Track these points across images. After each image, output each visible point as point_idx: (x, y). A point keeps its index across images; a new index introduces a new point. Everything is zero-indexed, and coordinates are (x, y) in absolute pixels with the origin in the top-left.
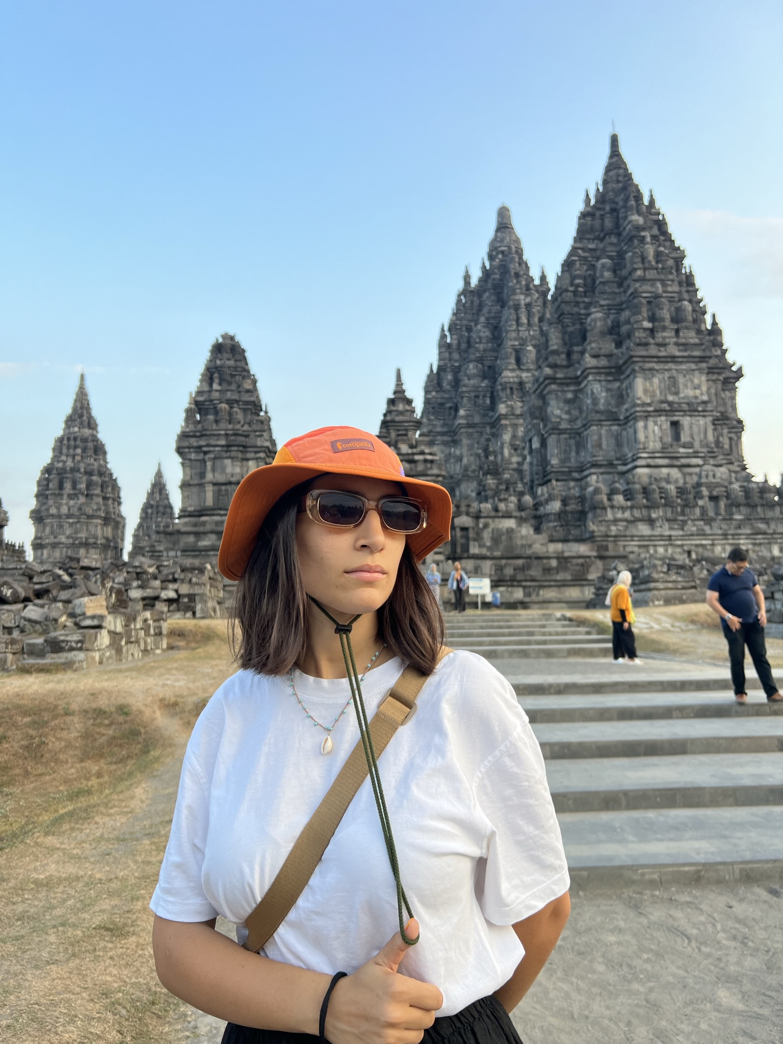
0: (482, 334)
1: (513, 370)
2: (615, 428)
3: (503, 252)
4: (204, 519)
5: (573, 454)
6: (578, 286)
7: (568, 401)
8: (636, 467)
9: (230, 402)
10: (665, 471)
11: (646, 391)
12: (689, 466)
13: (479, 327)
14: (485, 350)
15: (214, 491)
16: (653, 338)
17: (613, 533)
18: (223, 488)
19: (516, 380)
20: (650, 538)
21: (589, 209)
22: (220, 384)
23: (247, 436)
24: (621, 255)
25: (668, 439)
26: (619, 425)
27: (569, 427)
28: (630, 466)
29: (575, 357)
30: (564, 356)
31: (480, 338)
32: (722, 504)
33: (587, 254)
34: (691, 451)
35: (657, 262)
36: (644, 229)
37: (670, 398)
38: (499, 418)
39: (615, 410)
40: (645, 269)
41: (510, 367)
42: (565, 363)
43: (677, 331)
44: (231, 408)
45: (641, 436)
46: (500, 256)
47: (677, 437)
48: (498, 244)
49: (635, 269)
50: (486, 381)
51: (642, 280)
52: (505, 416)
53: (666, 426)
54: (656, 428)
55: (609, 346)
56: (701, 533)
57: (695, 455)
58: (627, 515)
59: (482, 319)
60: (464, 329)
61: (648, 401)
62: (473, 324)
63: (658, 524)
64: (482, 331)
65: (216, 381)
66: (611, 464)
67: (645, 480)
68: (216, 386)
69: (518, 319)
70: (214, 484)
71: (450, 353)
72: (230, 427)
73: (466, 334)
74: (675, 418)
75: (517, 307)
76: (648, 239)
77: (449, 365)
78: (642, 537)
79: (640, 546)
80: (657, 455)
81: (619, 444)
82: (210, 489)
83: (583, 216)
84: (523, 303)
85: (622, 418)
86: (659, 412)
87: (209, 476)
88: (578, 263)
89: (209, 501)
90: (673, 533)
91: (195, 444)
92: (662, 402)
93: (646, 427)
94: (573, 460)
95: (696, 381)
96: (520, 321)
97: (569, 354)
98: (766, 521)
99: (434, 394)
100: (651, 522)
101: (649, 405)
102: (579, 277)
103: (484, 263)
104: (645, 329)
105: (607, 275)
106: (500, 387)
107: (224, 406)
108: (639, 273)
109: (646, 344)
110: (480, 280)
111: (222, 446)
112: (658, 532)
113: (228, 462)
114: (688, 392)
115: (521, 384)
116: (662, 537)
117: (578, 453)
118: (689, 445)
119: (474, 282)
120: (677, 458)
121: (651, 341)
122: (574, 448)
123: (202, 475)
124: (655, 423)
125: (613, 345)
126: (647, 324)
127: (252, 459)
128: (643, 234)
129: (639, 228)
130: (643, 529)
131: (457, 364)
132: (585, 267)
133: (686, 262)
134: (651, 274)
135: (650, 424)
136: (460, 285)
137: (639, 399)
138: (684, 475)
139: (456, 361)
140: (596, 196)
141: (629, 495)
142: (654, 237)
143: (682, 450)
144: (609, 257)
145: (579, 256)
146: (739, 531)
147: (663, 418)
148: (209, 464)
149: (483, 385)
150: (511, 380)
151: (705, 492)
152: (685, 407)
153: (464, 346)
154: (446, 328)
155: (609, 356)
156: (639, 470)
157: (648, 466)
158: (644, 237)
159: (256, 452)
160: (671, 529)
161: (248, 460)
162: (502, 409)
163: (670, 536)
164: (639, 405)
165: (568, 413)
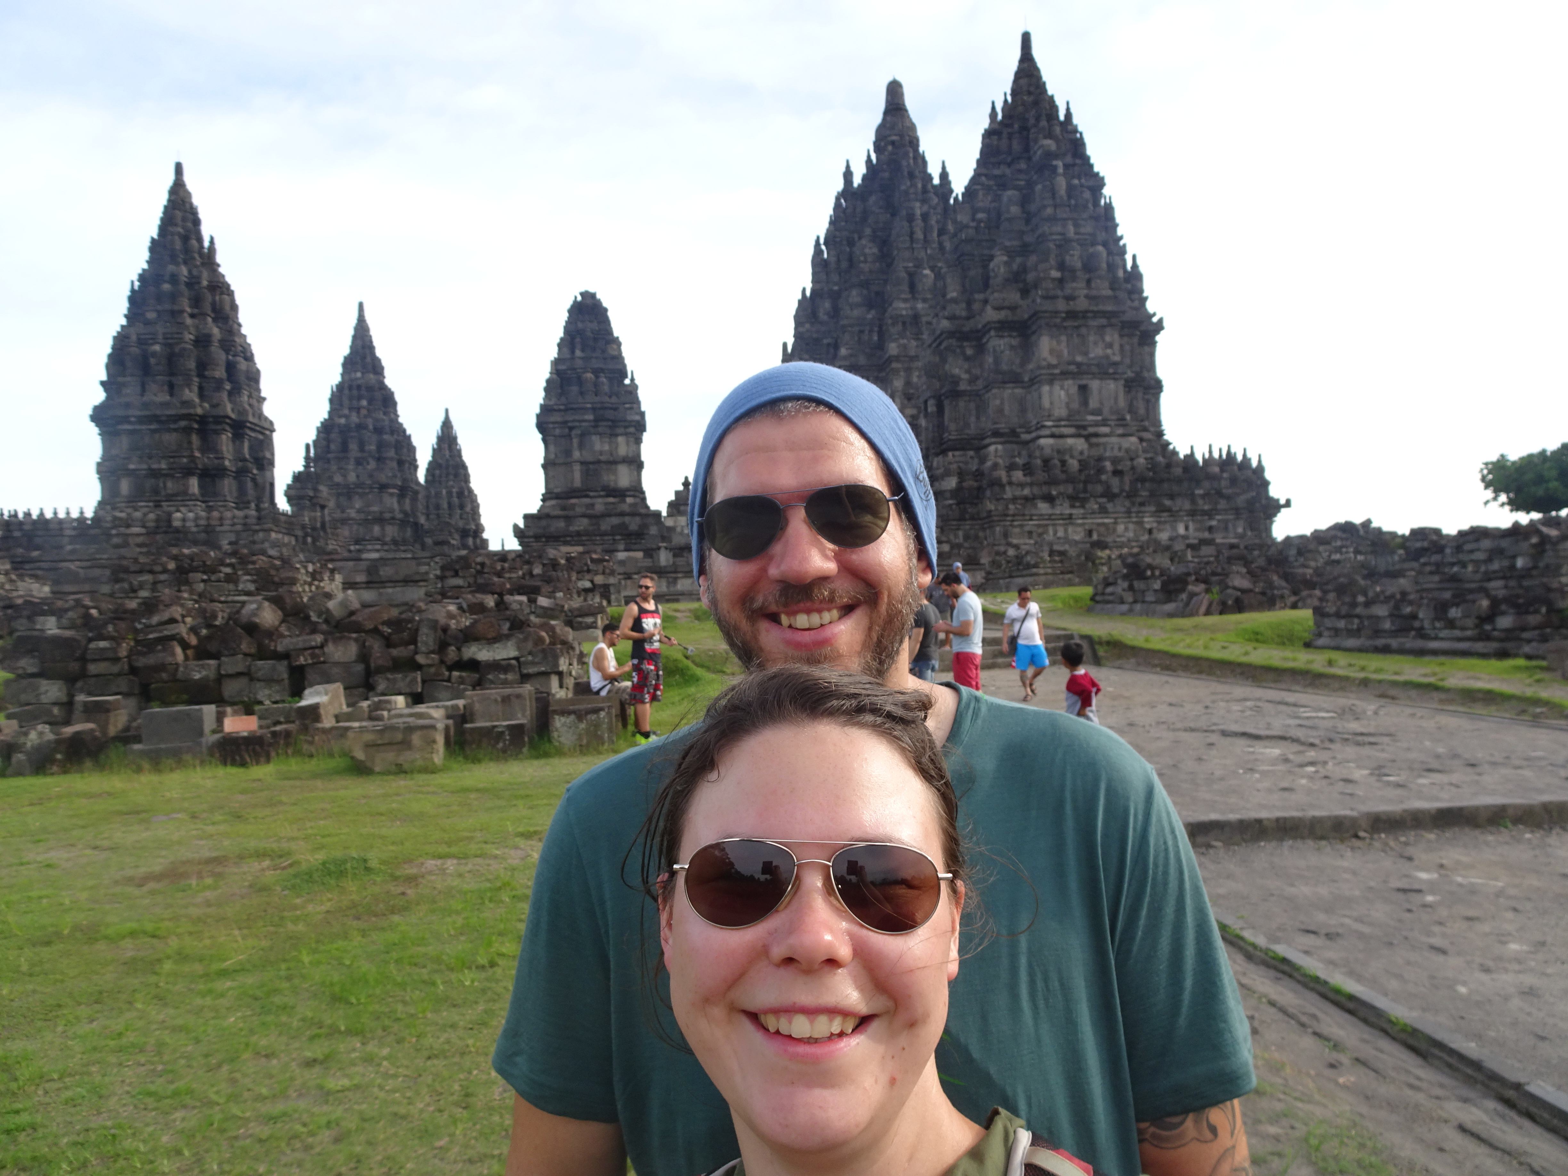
0: (867, 251)
1: (905, 300)
2: (1018, 391)
3: (893, 143)
4: (573, 501)
5: (973, 419)
6: (980, 221)
7: (967, 359)
8: (1039, 437)
9: (596, 372)
10: (1070, 441)
11: (1052, 351)
12: (1096, 435)
13: (864, 242)
14: (871, 272)
15: (581, 471)
16: (1062, 289)
17: (1011, 512)
18: (591, 466)
19: (910, 312)
20: (1050, 517)
21: (996, 126)
22: (583, 351)
23: (615, 409)
24: (1030, 185)
25: (1075, 405)
26: (1023, 388)
27: (969, 388)
28: (1034, 435)
29: (976, 306)
30: (964, 305)
31: (865, 255)
32: (1127, 479)
33: (992, 183)
34: (1099, 418)
35: (1070, 197)
36: (1056, 156)
37: (1079, 359)
38: (890, 360)
39: (1019, 370)
40: (1055, 206)
41: (903, 296)
42: (964, 314)
43: (1089, 281)
44: (597, 377)
45: (1046, 403)
46: (890, 148)
47: (1085, 403)
48: (888, 132)
49: (1045, 207)
50: (873, 312)
51: (1053, 219)
52: (897, 358)
53: (1074, 390)
54: (1063, 393)
55: (1013, 296)
56: (1103, 510)
57: (1104, 423)
58: (1027, 492)
59: (868, 231)
60: (845, 243)
61: (1054, 361)
62: (856, 236)
63: (1058, 502)
64: (868, 249)
65: (578, 346)
66: (1013, 433)
67: (1048, 452)
68: (578, 353)
69: (912, 234)
70: (582, 463)
71: (827, 274)
72: (597, 399)
73: (848, 249)
74: (1084, 382)
75: (910, 218)
76: (1061, 170)
77: (826, 289)
78: (1041, 517)
79: (1038, 526)
80: (1063, 423)
81: (1023, 410)
82: (577, 468)
83: (988, 134)
84: (918, 212)
85: (1026, 379)
86: (1065, 374)
87: (576, 454)
88: (981, 193)
89: (578, 483)
90: (1074, 511)
91: (559, 419)
92: (1069, 363)
93: (1051, 393)
94: (972, 426)
95: (1108, 339)
96: (915, 236)
97: (969, 303)
98: (1172, 497)
99: (807, 326)
100: (1050, 499)
101: (1054, 367)
102: (983, 210)
103: (869, 156)
104: (1054, 280)
105: (1015, 210)
106: (890, 321)
107: (589, 375)
108: (1049, 211)
109: (1055, 297)
110: (865, 178)
111: (589, 421)
112: (1058, 511)
113: (595, 439)
114: (1097, 352)
115: (916, 318)
116: (1062, 517)
117: (978, 418)
118: (1097, 412)
119: (857, 181)
120: (1084, 427)
121: (1059, 293)
122: (974, 412)
123: (568, 453)
124: (1062, 388)
125: (1018, 295)
126: (1056, 274)
127: (621, 435)
128: (1055, 163)
129: (1049, 155)
130: (1043, 507)
131: (836, 288)
132: (989, 198)
133: (1106, 191)
134: (1062, 213)
135: (1057, 387)
136: (840, 186)
137: (1045, 359)
138: (1091, 445)
139: (836, 284)
140: (1003, 110)
141: (1028, 469)
142: (1066, 166)
143: (1090, 418)
144: (1016, 188)
145: (983, 185)
146: (1143, 509)
147: (1070, 382)
148: (575, 441)
149: (870, 316)
150: (904, 313)
151: (1108, 465)
152: (1094, 369)
153: (844, 265)
154: (822, 241)
155: (1013, 308)
156: (1042, 441)
157: (1053, 436)
158: (1056, 167)
159: (626, 427)
160: (1072, 506)
161: (617, 435)
162: (893, 348)
163: (1071, 515)
164: (1043, 368)
165: (968, 371)
